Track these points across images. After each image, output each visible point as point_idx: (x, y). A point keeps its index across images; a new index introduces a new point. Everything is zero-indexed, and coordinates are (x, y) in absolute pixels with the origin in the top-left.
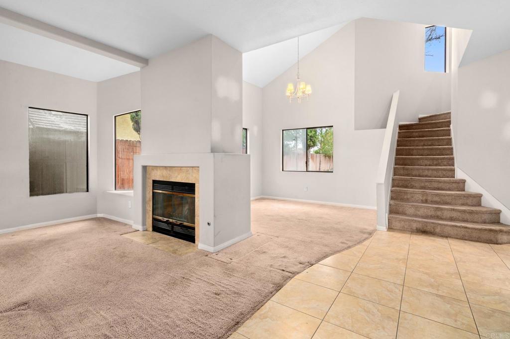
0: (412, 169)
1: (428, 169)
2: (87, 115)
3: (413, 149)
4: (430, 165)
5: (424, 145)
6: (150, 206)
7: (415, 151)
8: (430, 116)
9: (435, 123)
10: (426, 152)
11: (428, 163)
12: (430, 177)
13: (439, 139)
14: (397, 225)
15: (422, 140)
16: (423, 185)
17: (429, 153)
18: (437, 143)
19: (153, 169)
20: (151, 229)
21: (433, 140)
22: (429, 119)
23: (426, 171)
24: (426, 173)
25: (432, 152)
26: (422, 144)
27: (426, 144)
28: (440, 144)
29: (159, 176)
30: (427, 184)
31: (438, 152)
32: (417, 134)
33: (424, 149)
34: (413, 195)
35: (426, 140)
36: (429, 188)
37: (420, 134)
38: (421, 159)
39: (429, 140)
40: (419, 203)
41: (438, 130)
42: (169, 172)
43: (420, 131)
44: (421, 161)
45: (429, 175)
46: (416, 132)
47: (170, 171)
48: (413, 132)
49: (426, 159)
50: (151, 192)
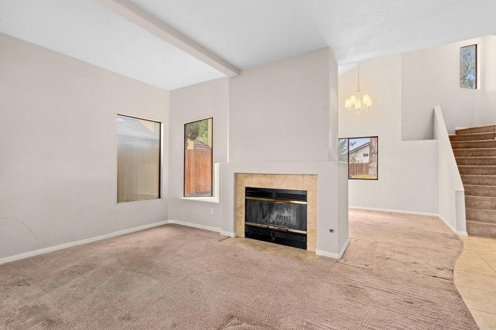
0: (471, 178)
1: (488, 178)
2: (160, 123)
3: (464, 159)
4: (486, 174)
5: (473, 156)
6: (241, 213)
7: (466, 162)
8: (469, 129)
9: (478, 135)
10: (478, 162)
11: (485, 172)
12: (491, 185)
13: (488, 150)
14: (474, 230)
15: (471, 151)
16: (487, 192)
17: (482, 163)
18: (486, 154)
19: (245, 177)
20: (243, 235)
21: (482, 150)
22: (468, 131)
23: (487, 180)
24: (486, 181)
25: (483, 162)
26: (471, 154)
27: (475, 154)
28: (489, 154)
29: (254, 184)
30: (491, 191)
31: (491, 162)
32: (462, 145)
33: (476, 159)
34: (481, 202)
35: (475, 151)
36: (494, 195)
37: (467, 145)
38: (477, 168)
39: (478, 151)
40: (489, 209)
41: (485, 142)
42: (269, 180)
43: (466, 143)
44: (477, 170)
45: (490, 183)
46: (461, 143)
47: (271, 178)
48: (458, 143)
49: (483, 168)
50: (244, 199)
